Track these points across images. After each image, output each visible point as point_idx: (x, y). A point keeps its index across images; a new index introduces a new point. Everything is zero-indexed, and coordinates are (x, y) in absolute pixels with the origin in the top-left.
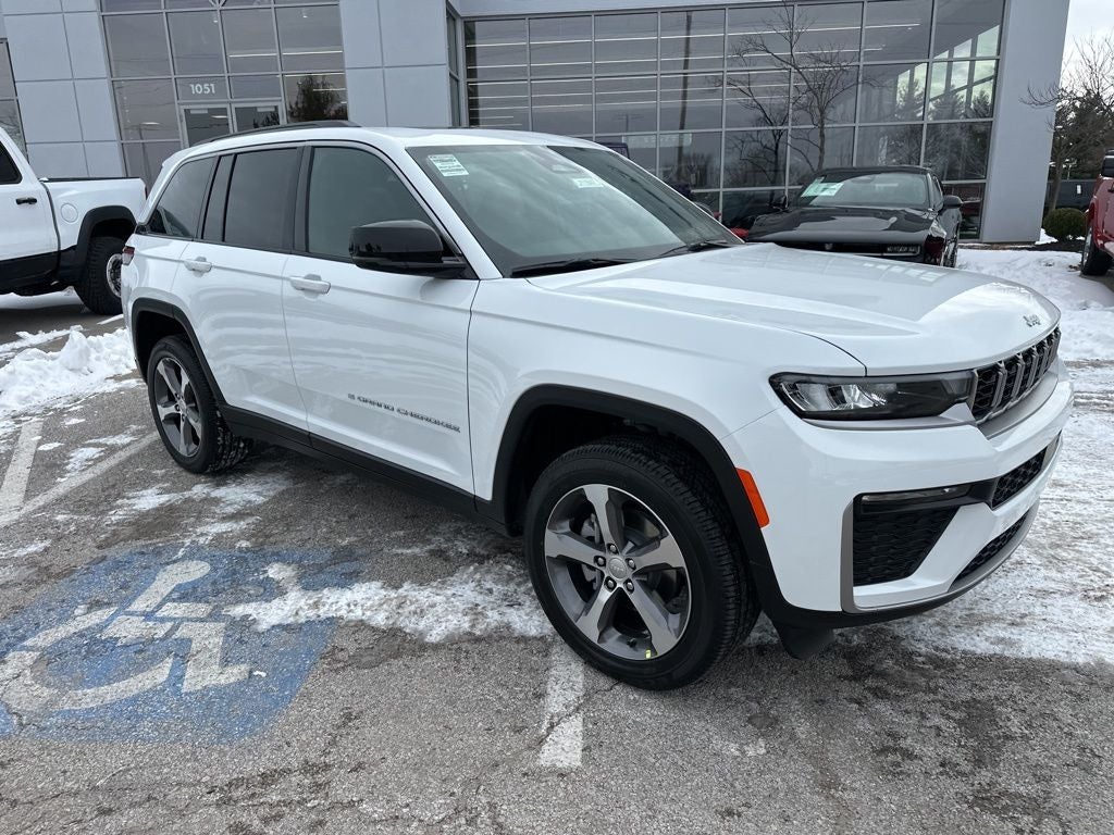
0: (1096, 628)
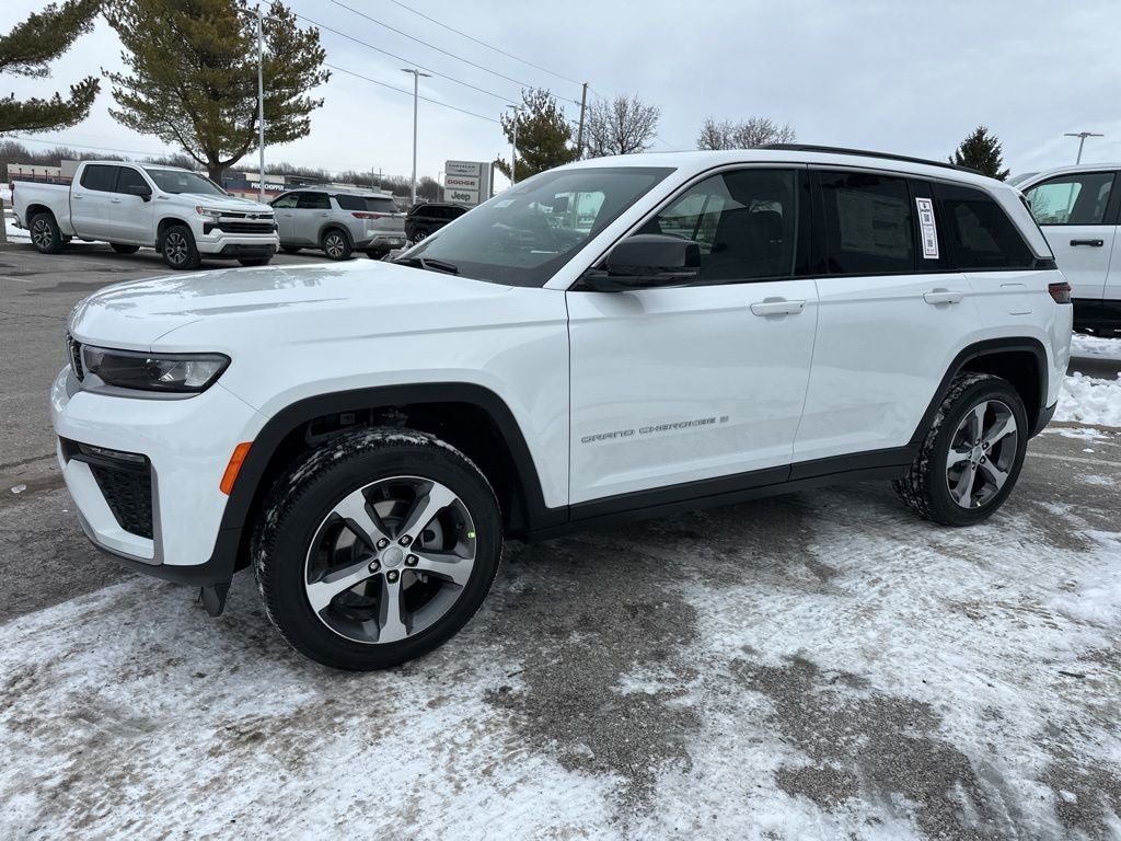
0: (13, 646)
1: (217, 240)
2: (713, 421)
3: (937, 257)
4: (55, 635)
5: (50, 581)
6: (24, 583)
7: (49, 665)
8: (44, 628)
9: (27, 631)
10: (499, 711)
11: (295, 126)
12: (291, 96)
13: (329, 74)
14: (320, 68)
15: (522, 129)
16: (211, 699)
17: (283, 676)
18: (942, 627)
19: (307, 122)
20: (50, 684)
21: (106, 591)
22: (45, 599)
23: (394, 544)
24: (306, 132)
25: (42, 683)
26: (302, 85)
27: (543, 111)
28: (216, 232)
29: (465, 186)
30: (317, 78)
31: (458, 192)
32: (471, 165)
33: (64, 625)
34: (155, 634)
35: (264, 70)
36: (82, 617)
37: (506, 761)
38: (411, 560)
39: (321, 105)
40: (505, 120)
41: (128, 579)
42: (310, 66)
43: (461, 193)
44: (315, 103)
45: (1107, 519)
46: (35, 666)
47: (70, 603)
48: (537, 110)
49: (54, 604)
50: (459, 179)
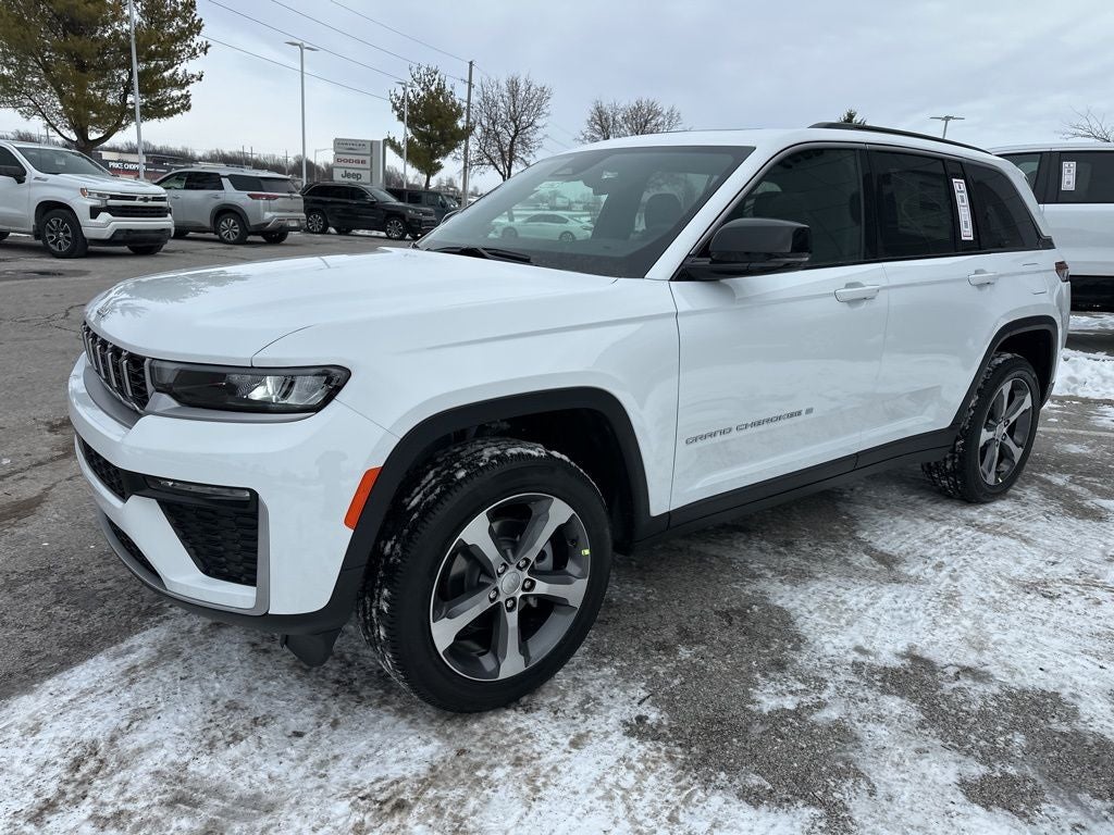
1: (105, 225)
2: (799, 413)
3: (972, 238)
4: (102, 701)
5: (64, 632)
6: (33, 638)
7: (112, 740)
8: (84, 693)
9: (65, 699)
10: (648, 744)
11: (173, 100)
12: (166, 69)
13: (208, 46)
14: (198, 40)
15: (412, 107)
16: (323, 764)
17: (394, 726)
18: (1026, 609)
19: (187, 97)
20: (123, 763)
21: (137, 640)
22: (67, 654)
23: (512, 568)
24: (187, 107)
25: (113, 764)
26: (178, 57)
27: (433, 88)
28: (104, 217)
29: (354, 165)
30: (195, 49)
31: (348, 171)
32: (362, 143)
33: (107, 685)
34: (222, 688)
35: (137, 40)
36: (126, 673)
37: (686, 802)
38: (527, 585)
39: (200, 79)
40: (393, 97)
41: (158, 622)
42: (187, 37)
43: (351, 171)
44: (193, 76)
45: (1105, 487)
46: (95, 742)
47: (102, 658)
48: (426, 87)
49: (82, 661)
50: (348, 157)
